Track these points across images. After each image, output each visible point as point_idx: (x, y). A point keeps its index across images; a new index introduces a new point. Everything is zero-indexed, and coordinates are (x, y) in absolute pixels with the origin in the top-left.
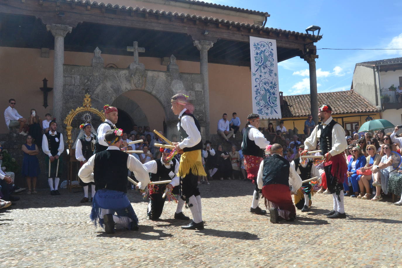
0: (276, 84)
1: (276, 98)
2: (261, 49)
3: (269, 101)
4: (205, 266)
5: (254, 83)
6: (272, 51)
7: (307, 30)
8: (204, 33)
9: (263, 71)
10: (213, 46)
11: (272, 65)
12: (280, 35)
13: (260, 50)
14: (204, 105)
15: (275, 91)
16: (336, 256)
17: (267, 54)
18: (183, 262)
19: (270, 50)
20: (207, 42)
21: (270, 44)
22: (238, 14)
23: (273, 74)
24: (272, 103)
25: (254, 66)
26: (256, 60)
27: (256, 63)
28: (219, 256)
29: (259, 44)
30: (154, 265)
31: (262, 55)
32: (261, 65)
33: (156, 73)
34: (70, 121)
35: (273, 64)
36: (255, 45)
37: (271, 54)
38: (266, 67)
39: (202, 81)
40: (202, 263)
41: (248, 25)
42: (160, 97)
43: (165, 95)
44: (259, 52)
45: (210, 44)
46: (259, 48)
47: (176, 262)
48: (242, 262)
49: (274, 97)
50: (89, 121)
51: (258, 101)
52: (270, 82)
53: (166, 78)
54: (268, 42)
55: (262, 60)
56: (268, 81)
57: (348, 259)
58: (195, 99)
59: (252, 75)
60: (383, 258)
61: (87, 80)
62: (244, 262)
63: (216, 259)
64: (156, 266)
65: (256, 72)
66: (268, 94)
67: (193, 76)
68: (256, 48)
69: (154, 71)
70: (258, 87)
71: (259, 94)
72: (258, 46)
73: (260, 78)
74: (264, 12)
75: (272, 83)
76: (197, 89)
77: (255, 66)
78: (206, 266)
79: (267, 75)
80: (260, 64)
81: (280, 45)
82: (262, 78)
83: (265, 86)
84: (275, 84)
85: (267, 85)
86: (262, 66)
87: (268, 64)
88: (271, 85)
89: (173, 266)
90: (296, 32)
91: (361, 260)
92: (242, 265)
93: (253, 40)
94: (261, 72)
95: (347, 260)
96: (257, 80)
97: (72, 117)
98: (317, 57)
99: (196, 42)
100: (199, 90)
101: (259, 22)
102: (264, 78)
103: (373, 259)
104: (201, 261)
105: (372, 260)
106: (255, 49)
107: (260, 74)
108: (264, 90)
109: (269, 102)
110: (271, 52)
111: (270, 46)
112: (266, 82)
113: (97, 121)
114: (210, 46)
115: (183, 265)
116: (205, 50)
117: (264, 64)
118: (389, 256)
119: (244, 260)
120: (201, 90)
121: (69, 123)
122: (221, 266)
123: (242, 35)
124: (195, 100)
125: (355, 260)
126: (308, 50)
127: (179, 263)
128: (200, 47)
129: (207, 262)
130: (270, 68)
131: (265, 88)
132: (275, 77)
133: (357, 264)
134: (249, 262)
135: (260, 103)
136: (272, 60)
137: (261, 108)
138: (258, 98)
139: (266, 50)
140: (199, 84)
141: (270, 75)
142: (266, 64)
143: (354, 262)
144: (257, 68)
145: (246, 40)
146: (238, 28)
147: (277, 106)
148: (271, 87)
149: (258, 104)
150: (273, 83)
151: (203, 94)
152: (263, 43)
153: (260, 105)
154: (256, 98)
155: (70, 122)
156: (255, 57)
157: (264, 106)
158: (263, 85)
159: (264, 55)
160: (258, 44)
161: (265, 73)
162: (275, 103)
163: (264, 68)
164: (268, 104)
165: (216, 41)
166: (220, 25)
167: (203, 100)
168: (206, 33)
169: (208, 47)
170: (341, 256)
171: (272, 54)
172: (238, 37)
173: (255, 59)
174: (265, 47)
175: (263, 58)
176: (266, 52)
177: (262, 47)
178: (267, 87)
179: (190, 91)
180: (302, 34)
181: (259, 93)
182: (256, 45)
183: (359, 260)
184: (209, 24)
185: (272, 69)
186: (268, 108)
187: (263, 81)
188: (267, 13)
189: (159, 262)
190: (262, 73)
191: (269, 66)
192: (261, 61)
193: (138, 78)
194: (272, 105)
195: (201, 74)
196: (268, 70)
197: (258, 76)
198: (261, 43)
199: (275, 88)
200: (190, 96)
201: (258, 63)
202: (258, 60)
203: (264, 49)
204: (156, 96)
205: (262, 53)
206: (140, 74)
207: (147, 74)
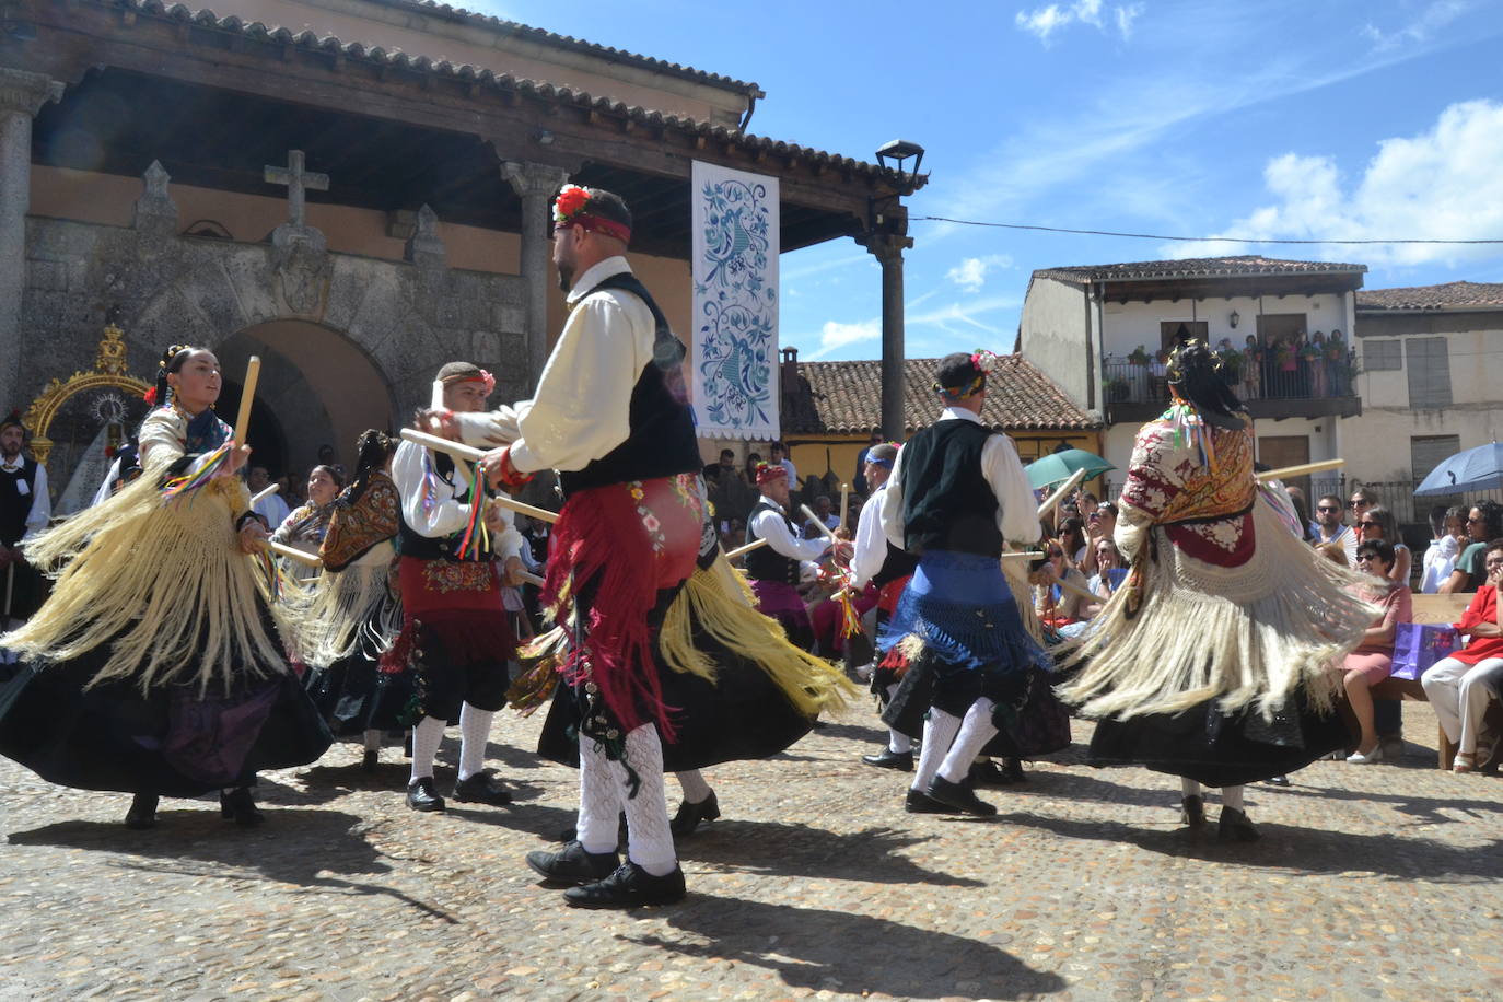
0: (769, 326)
1: (767, 371)
2: (729, 206)
3: (745, 379)
4: (482, 944)
5: (699, 319)
6: (764, 214)
7: (880, 155)
8: (541, 136)
9: (731, 278)
11: (760, 260)
12: (794, 164)
13: (725, 210)
14: (527, 384)
15: (767, 348)
16: (907, 905)
17: (747, 224)
18: (410, 932)
19: (758, 210)
20: (548, 171)
21: (759, 189)
22: (659, 80)
23: (762, 291)
24: (752, 389)
25: (703, 262)
26: (708, 242)
27: (709, 251)
28: (535, 910)
29: (722, 187)
30: (308, 944)
31: (731, 226)
32: (726, 260)
33: (366, 264)
34: (45, 420)
35: (765, 259)
36: (708, 192)
37: (761, 226)
38: (742, 265)
39: (526, 301)
40: (474, 935)
41: (689, 125)
42: (377, 347)
43: (393, 342)
44: (720, 215)
45: (555, 178)
46: (721, 202)
47: (385, 932)
48: (606, 929)
49: (762, 368)
50: (115, 421)
51: (709, 380)
52: (752, 318)
53: (401, 284)
54: (752, 184)
55: (728, 244)
56: (746, 315)
57: (944, 915)
58: (498, 361)
59: (695, 291)
60: (1050, 909)
61: (113, 277)
62: (613, 928)
63: (521, 921)
64: (316, 944)
65: (706, 281)
66: (743, 357)
67: (493, 283)
68: (712, 201)
69: (361, 256)
70: (712, 330)
71: (713, 356)
72: (719, 195)
73: (719, 302)
74: (747, 81)
75: (756, 321)
76: (505, 329)
77: (707, 261)
78: (486, 944)
79: (743, 294)
80: (721, 256)
81: (790, 195)
82: (725, 303)
83: (733, 329)
84: (766, 324)
85: (741, 325)
86: (729, 262)
87: (749, 255)
88: (753, 327)
89: (373, 945)
90: (845, 156)
91: (981, 915)
92: (604, 940)
93: (705, 175)
94: (724, 281)
95: (939, 918)
96: (710, 307)
97: (52, 406)
98: (910, 244)
99: (508, 167)
100: (514, 331)
101: (729, 113)
102: (732, 302)
103: (1020, 914)
104: (474, 926)
105: (1015, 917)
106: (709, 203)
107: (721, 289)
108: (730, 341)
109: (744, 386)
111: (757, 197)
112: (739, 316)
115: (408, 941)
116: (538, 198)
117: (736, 256)
118: (1068, 903)
119: (616, 923)
120: (521, 332)
121: (42, 428)
122: (535, 943)
123: (669, 155)
124: (498, 364)
125: (963, 917)
126: (880, 219)
127: (396, 936)
128: (521, 184)
129: (492, 931)
130: (753, 271)
131: (733, 338)
132: (768, 303)
133: (968, 930)
134: (631, 928)
135: (716, 385)
136: (764, 245)
137: (719, 401)
138: (712, 369)
139: (745, 209)
140: (514, 311)
141: (753, 295)
142: (742, 256)
143: (960, 923)
144: (712, 270)
145: (678, 172)
146: (657, 129)
147: (768, 398)
148: (753, 334)
149: (711, 387)
150: (761, 322)
151: (526, 344)
152: (735, 185)
153: (715, 392)
154: (703, 368)
155: (43, 424)
156: (707, 232)
157: (728, 395)
158: (729, 324)
159: (738, 228)
160: (718, 189)
161: (737, 286)
162: (763, 389)
163: (735, 270)
164: (742, 391)
165: (580, 169)
166: (594, 115)
167: (527, 368)
168: (546, 140)
170: (921, 905)
171: (765, 225)
172: (652, 160)
173: (705, 237)
174: (740, 199)
175: (732, 234)
176: (743, 215)
177: (732, 198)
178: (741, 335)
179: (481, 334)
180: (864, 165)
181: (715, 352)
182: (713, 189)
183: (975, 918)
184: (556, 108)
185: (760, 274)
186: (739, 405)
187: (729, 312)
188: (754, 86)
189: (328, 933)
190: (727, 284)
191: (752, 262)
192: (725, 246)
193: (302, 277)
194: (754, 394)
195: (523, 276)
196: (748, 278)
197: (712, 295)
198: (729, 185)
199: (766, 340)
200: (484, 351)
201: (717, 251)
202: (716, 240)
203: (738, 208)
204: (363, 345)
205: (732, 218)
206: (310, 266)
207: (333, 267)
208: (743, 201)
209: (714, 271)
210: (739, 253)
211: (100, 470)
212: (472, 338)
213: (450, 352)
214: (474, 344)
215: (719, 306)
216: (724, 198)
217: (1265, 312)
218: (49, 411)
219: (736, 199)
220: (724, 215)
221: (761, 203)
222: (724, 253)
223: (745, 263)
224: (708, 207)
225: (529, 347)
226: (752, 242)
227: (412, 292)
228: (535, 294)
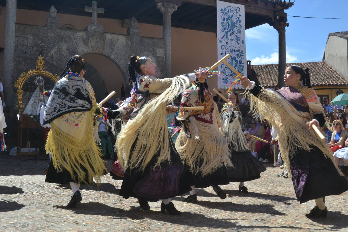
0: (243, 52)
1: (243, 67)
2: (229, 14)
5: (220, 51)
6: (240, 17)
9: (230, 37)
10: (177, 9)
11: (239, 31)
12: (249, 0)
13: (227, 16)
14: (165, 72)
15: (242, 60)
17: (235, 20)
19: (238, 15)
20: (171, 5)
21: (238, 9)
23: (240, 41)
25: (221, 33)
26: (222, 26)
27: (222, 29)
29: (226, 9)
31: (229, 21)
32: (228, 32)
33: (116, 36)
34: (21, 85)
35: (241, 31)
36: (222, 10)
37: (239, 20)
38: (233, 33)
39: (165, 46)
42: (119, 62)
43: (124, 60)
44: (226, 17)
45: (173, 7)
46: (226, 13)
49: (241, 66)
50: (41, 85)
51: (223, 70)
53: (126, 42)
54: (236, 7)
55: (229, 27)
56: (235, 49)
59: (218, 42)
61: (41, 41)
65: (222, 38)
66: (234, 62)
67: (154, 41)
68: (223, 13)
69: (114, 33)
70: (224, 54)
72: (225, 11)
73: (226, 45)
75: (238, 51)
76: (158, 55)
79: (234, 42)
80: (226, 30)
81: (248, 10)
82: (228, 45)
85: (234, 52)
86: (229, 32)
87: (235, 30)
88: (237, 53)
93: (221, 5)
94: (227, 39)
96: (223, 47)
97: (23, 80)
98: (288, 25)
99: (159, 5)
100: (161, 56)
102: (231, 45)
106: (222, 14)
107: (227, 41)
108: (230, 58)
110: (239, 18)
111: (237, 11)
112: (233, 49)
113: (51, 85)
114: (174, 9)
116: (168, 14)
117: (231, 30)
120: (163, 56)
121: (20, 87)
126: (278, 17)
128: (163, 9)
130: (237, 35)
132: (242, 45)
135: (226, 72)
136: (240, 26)
137: (226, 77)
138: (224, 66)
139: (234, 15)
140: (161, 50)
141: (237, 42)
142: (233, 30)
144: (223, 35)
145: (212, 4)
148: (238, 55)
149: (224, 72)
150: (240, 51)
151: (165, 60)
152: (230, 8)
153: (225, 74)
154: (221, 66)
155: (21, 86)
156: (222, 23)
157: (230, 75)
159: (232, 21)
160: (225, 9)
161: (232, 40)
162: (242, 73)
163: (231, 35)
165: (181, 5)
167: (165, 67)
169: (172, 11)
171: (240, 20)
173: (221, 25)
174: (232, 12)
175: (230, 23)
176: (233, 17)
177: (230, 12)
178: (234, 55)
182: (223, 9)
185: (239, 36)
187: (230, 48)
190: (229, 40)
191: (236, 32)
192: (227, 27)
193: (96, 40)
195: (164, 38)
196: (235, 37)
197: (224, 43)
198: (228, 8)
199: (242, 56)
201: (225, 29)
202: (224, 26)
203: (232, 15)
204: (115, 61)
205: (230, 18)
206: (99, 37)
207: (106, 37)
208: (233, 13)
211: (37, 99)
215: (226, 46)
218: (22, 82)
219: (231, 12)
220: (227, 17)
221: (239, 13)
222: (227, 29)
223: (234, 33)
224: (222, 15)
225: (166, 61)
226: (236, 26)
227: (130, 44)
228: (167, 44)
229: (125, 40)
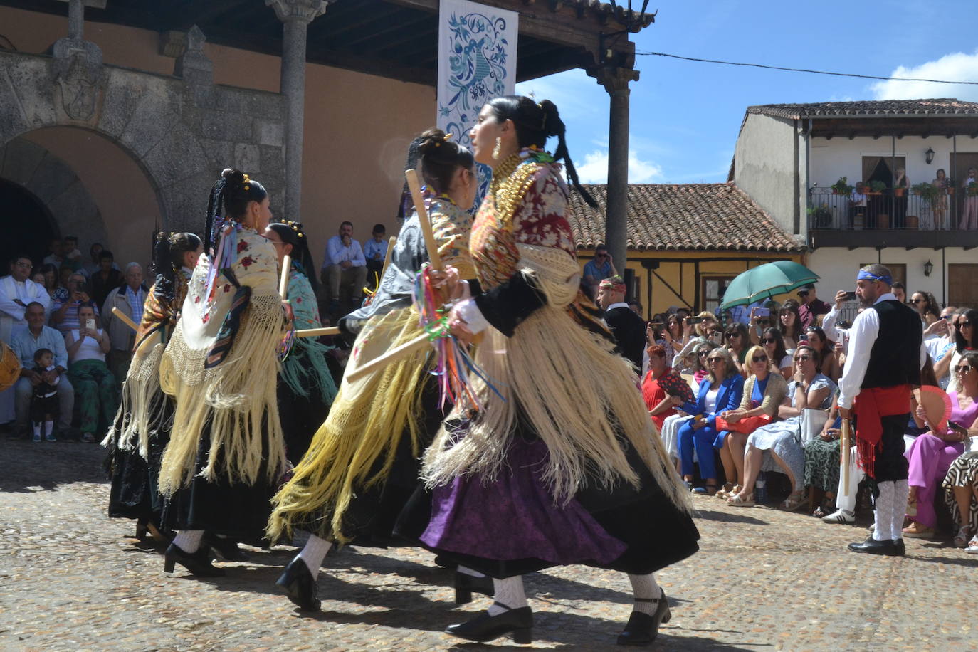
2: (472, 36)
6: (504, 45)
9: (472, 102)
10: (324, 11)
11: (499, 87)
12: (533, 1)
13: (469, 40)
14: (283, 192)
17: (488, 54)
19: (498, 41)
21: (500, 23)
25: (448, 87)
26: (453, 68)
27: (452, 77)
29: (467, 19)
31: (473, 55)
32: (468, 86)
33: (139, 78)
35: (503, 86)
36: (454, 23)
37: (501, 56)
38: (482, 91)
39: (285, 117)
42: (146, 155)
43: (162, 150)
44: (464, 44)
45: (315, 5)
46: (466, 33)
53: (171, 97)
54: (494, 17)
55: (471, 71)
58: (259, 171)
59: (439, 113)
65: (450, 104)
67: (255, 99)
68: (457, 31)
69: (132, 70)
72: (463, 26)
73: (461, 124)
76: (266, 141)
77: (450, 85)
80: (463, 82)
81: (529, 29)
82: (466, 125)
86: (471, 87)
87: (489, 82)
93: (451, 7)
94: (466, 105)
96: (453, 128)
98: (636, 76)
100: (273, 144)
106: (454, 33)
107: (463, 112)
110: (500, 50)
111: (498, 29)
114: (316, 11)
116: (299, 22)
117: (477, 83)
120: (279, 144)
124: (259, 173)
126: (610, 53)
128: (283, 9)
136: (502, 72)
139: (487, 40)
140: (274, 126)
142: (483, 83)
144: (455, 94)
145: (428, 5)
151: (284, 156)
152: (478, 17)
156: (452, 60)
159: (480, 57)
160: (463, 21)
163: (476, 95)
167: (284, 178)
169: (312, 14)
171: (504, 55)
173: (450, 64)
174: (483, 30)
175: (474, 63)
176: (484, 45)
177: (475, 29)
179: (243, 145)
182: (458, 21)
190: (469, 108)
191: (491, 89)
192: (467, 73)
193: (79, 87)
195: (282, 93)
197: (455, 117)
198: (472, 18)
200: (244, 161)
201: (460, 77)
202: (459, 67)
203: (480, 38)
204: (134, 152)
205: (475, 48)
206: (87, 77)
207: (108, 80)
208: (485, 32)
209: (458, 95)
210: (480, 80)
212: (234, 149)
213: (214, 161)
214: (236, 154)
215: (460, 127)
216: (469, 30)
217: (958, 151)
219: (479, 30)
220: (468, 45)
221: (502, 34)
222: (467, 79)
223: (485, 89)
224: (453, 37)
225: (286, 159)
226: (491, 71)
227: (181, 105)
228: (292, 110)
229: (167, 91)
